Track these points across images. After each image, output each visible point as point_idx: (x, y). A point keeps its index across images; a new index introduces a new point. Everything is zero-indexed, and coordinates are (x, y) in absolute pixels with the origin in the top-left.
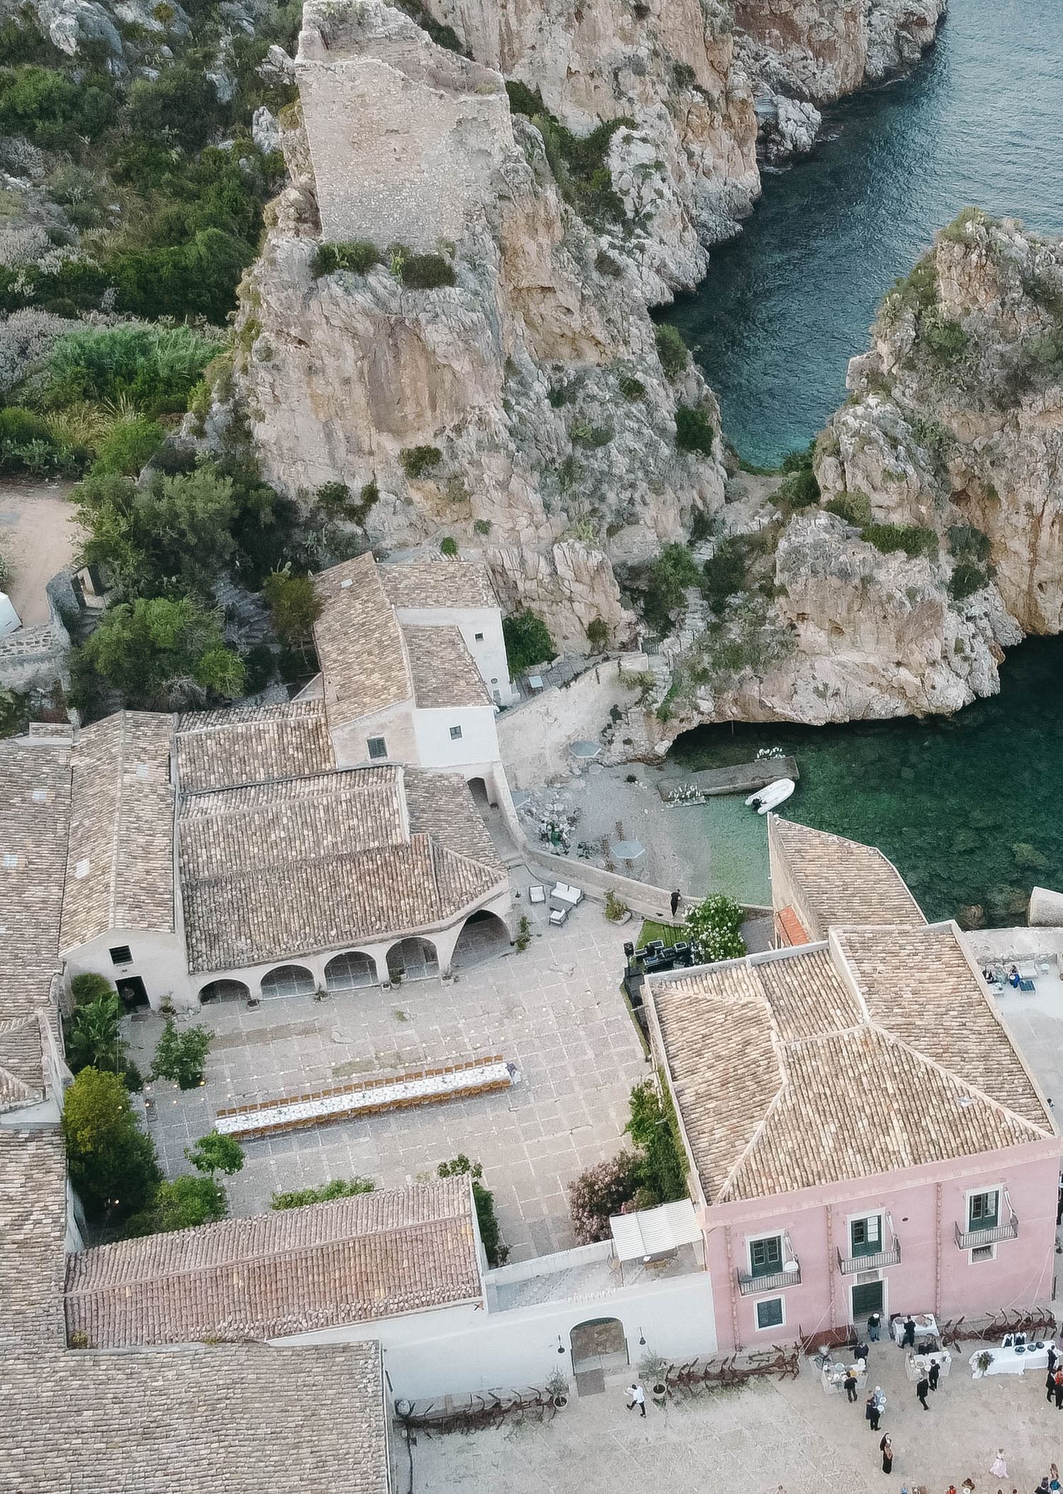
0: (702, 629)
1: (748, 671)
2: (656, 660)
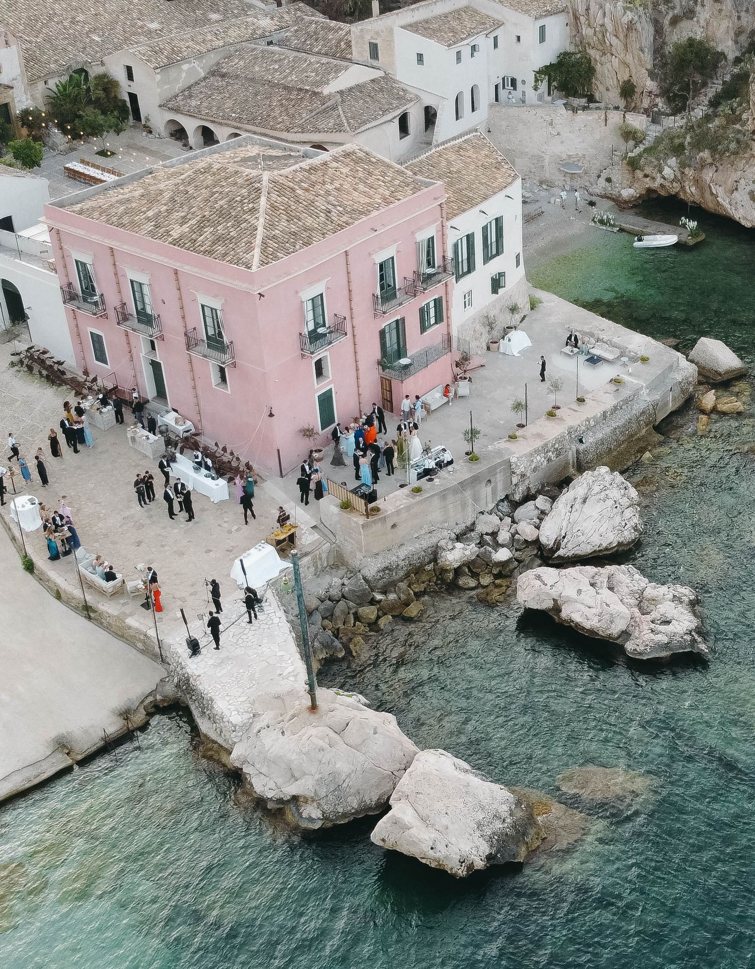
2: (653, 127)
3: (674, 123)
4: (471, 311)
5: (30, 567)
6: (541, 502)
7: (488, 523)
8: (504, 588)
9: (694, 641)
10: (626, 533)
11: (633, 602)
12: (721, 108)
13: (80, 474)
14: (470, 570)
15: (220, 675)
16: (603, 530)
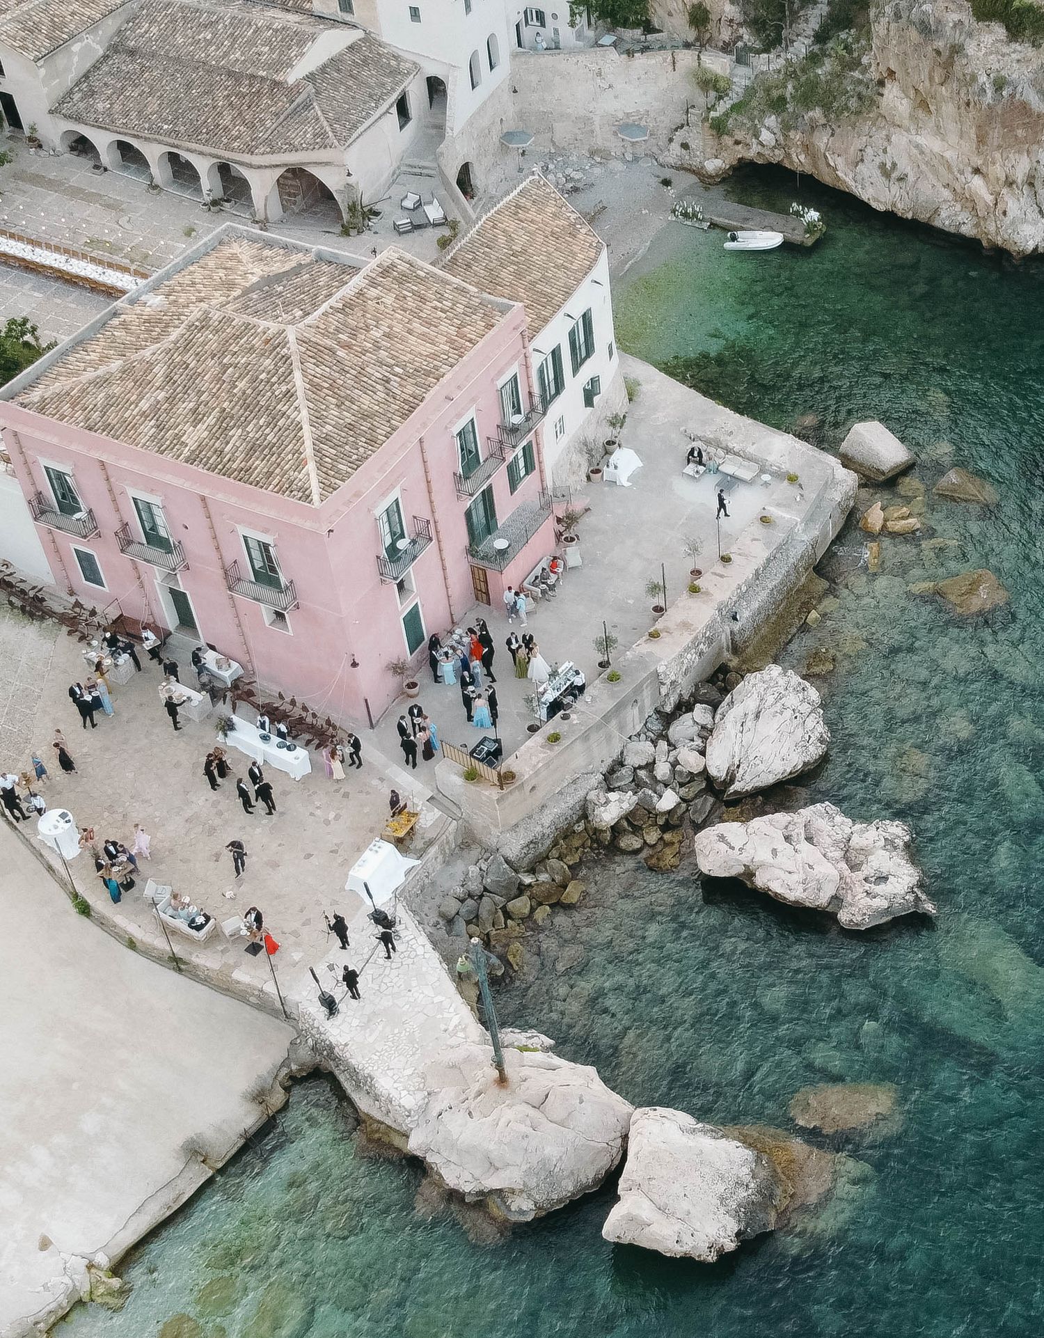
0: (801, 56)
1: (817, 113)
2: (742, 70)
3: (769, 64)
4: (565, 439)
5: (85, 909)
6: (700, 713)
7: (640, 752)
8: (677, 845)
9: (917, 898)
10: (812, 749)
11: (838, 854)
12: (830, 45)
13: (111, 760)
14: (630, 823)
15: (371, 1040)
16: (784, 751)
